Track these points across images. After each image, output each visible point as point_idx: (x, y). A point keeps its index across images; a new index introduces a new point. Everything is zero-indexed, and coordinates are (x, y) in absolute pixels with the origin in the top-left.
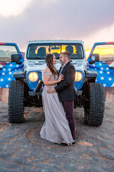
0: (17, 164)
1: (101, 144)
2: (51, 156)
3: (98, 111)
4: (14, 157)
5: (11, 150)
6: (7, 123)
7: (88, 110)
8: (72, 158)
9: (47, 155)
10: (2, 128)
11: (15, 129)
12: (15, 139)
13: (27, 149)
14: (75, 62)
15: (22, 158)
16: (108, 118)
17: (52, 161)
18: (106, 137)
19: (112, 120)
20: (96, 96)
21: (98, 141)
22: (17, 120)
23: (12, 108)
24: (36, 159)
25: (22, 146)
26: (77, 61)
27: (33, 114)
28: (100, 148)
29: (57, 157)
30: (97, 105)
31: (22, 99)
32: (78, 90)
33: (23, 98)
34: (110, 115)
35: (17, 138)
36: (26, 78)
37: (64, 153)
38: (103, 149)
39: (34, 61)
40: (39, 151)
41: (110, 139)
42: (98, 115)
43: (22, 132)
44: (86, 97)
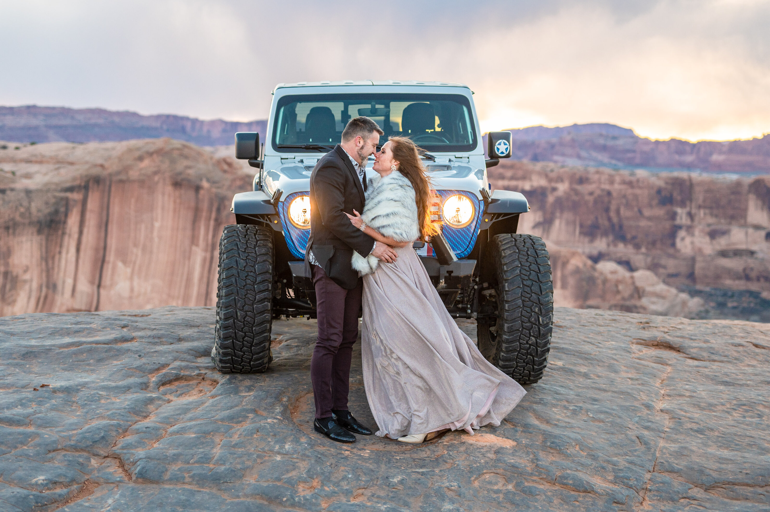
0: (266, 503)
1: (544, 442)
2: (378, 478)
3: (529, 330)
4: (252, 481)
5: (240, 457)
6: (209, 372)
7: (492, 329)
8: (447, 484)
9: (361, 474)
10: (194, 389)
11: (241, 391)
12: (247, 425)
13: (295, 456)
14: (447, 163)
15: (279, 484)
16: (560, 359)
17: (382, 494)
18: (558, 420)
19: (575, 364)
20: (523, 280)
21: (531, 430)
22: (249, 363)
23: (231, 321)
24: (326, 488)
25: (277, 447)
26: (453, 158)
27: (294, 343)
28: (541, 455)
29: (395, 480)
30: (529, 310)
31: (267, 290)
32: (460, 258)
33: (270, 285)
34: (567, 349)
35: (254, 422)
36: (279, 217)
37: (421, 470)
38: (551, 458)
39: (299, 156)
40: (333, 461)
41: (572, 427)
42: (530, 345)
43: (269, 400)
44: (485, 285)
